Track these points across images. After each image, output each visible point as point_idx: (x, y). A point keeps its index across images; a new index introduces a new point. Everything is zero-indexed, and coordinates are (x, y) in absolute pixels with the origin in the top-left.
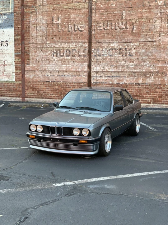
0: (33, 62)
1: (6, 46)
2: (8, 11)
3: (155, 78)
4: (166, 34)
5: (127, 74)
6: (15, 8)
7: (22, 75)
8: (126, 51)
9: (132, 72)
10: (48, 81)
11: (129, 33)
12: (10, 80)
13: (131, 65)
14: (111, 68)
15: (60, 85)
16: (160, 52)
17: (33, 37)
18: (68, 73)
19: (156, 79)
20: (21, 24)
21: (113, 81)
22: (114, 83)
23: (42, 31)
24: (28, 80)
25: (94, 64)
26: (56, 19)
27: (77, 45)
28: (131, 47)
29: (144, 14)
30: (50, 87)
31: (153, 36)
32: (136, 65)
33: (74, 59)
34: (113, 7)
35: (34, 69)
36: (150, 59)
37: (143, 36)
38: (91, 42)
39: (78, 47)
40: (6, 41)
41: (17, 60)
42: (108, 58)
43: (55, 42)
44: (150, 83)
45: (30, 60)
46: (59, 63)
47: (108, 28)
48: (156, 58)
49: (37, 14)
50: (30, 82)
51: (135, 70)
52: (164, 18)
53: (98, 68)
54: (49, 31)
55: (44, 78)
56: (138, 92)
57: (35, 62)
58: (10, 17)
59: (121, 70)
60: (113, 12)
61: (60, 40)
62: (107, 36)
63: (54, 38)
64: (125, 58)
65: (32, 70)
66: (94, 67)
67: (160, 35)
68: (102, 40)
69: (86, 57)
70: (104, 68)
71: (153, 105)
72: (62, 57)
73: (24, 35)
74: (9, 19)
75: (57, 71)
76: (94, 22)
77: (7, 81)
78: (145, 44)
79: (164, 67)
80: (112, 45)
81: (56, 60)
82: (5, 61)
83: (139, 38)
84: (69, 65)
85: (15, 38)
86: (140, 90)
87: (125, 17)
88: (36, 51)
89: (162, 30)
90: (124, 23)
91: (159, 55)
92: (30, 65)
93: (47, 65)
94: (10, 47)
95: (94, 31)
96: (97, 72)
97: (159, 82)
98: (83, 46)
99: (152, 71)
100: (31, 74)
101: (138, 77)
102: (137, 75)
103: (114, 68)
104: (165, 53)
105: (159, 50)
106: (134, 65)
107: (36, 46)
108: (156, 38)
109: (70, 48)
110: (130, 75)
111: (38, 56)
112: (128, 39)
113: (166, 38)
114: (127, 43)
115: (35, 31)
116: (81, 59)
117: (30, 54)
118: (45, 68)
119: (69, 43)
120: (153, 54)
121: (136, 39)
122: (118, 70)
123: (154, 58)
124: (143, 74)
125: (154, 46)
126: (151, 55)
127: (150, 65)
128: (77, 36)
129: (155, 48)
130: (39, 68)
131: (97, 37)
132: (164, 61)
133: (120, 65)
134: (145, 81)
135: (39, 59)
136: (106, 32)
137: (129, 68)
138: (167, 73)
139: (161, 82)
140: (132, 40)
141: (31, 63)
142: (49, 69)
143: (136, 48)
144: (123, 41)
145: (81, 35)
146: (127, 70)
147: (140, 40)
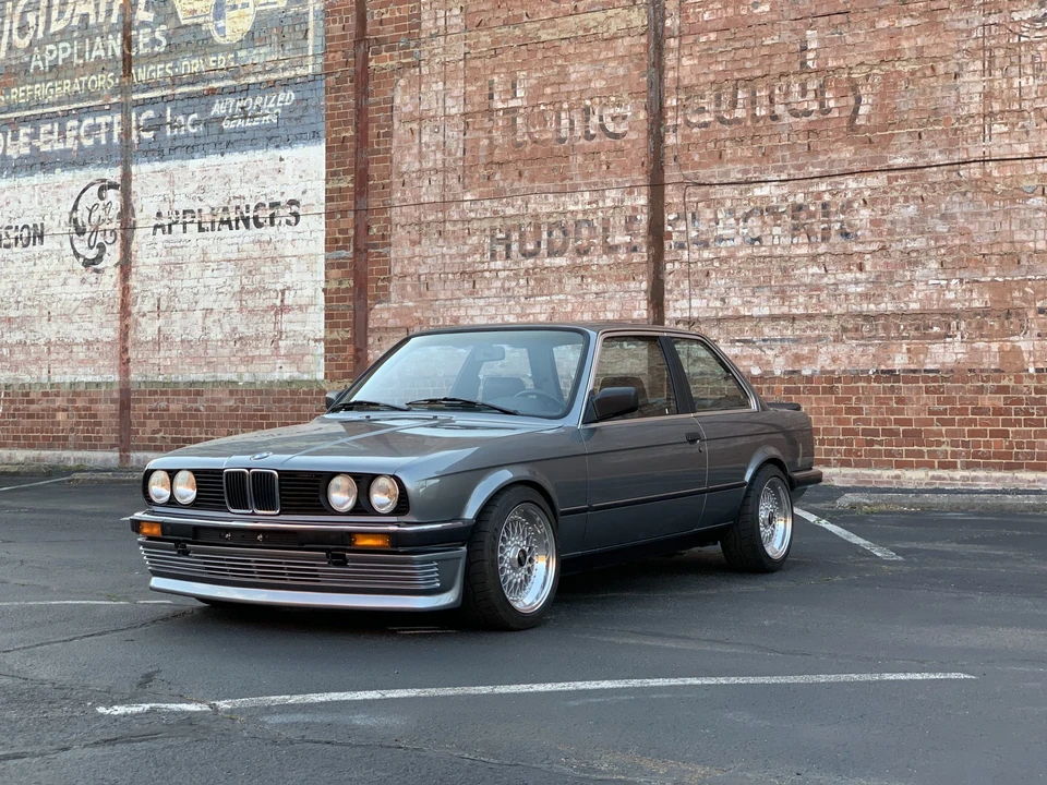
0: (403, 287)
1: (288, 222)
2: (300, 71)
3: (971, 340)
4: (1014, 125)
5: (834, 324)
6: (332, 54)
7: (357, 350)
8: (827, 214)
9: (860, 315)
11: (838, 130)
12: (306, 377)
13: (852, 283)
14: (755, 300)
16: (990, 214)
19: (975, 345)
20: (356, 124)
21: (768, 363)
22: (772, 372)
23: (443, 147)
25: (678, 284)
26: (507, 91)
27: (596, 202)
28: (850, 195)
29: (908, 38)
31: (954, 138)
32: (876, 282)
33: (586, 267)
34: (758, 16)
35: (408, 322)
36: (943, 251)
37: (905, 139)
38: (662, 185)
39: (604, 210)
40: (292, 203)
41: (334, 285)
42: (741, 254)
43: (498, 195)
44: (949, 366)
45: (389, 280)
46: (517, 289)
47: (740, 113)
48: (972, 244)
49: (423, 72)
51: (872, 306)
52: (1002, 52)
53: (696, 303)
54: (476, 146)
56: (891, 411)
57: (414, 287)
58: (308, 94)
59: (806, 308)
60: (759, 41)
61: (524, 184)
62: (735, 152)
63: (494, 174)
64: (822, 248)
65: (399, 324)
66: (677, 300)
67: (985, 133)
68: (713, 172)
69: (641, 256)
70: (723, 300)
71: (966, 473)
72: (532, 260)
73: (366, 170)
74: (304, 104)
76: (672, 94)
77: (290, 383)
78: (914, 178)
79: (1013, 284)
80: (758, 191)
81: (502, 274)
82: (283, 292)
83: (885, 154)
84: (562, 297)
85: (329, 187)
86: (900, 401)
87: (817, 57)
88: (415, 236)
89: (996, 107)
90: (812, 86)
91: (987, 228)
92: (389, 301)
93: (465, 301)
94: (306, 228)
95: (675, 131)
96: (691, 322)
97: (991, 362)
98: (628, 203)
99: (953, 305)
101: (888, 338)
102: (880, 327)
103: (769, 300)
104: (1014, 215)
105: (985, 203)
106: (867, 279)
107: (417, 214)
108: (966, 146)
109: (569, 215)
110: (850, 330)
111: (424, 263)
112: (834, 161)
113: (1017, 146)
114: (829, 180)
115: (412, 152)
116: (618, 265)
117: (389, 252)
118: (455, 314)
119: (563, 192)
120: (956, 223)
121: (872, 158)
122: (790, 307)
123: (962, 245)
124: (911, 325)
125: (958, 184)
126: (945, 230)
127: (943, 277)
128: (599, 158)
129: (965, 194)
130: (429, 314)
131: (688, 159)
132: (1011, 254)
133: (798, 286)
134: (922, 356)
135: (429, 273)
136: (728, 133)
137: (843, 297)
138: (1031, 314)
139: (1002, 358)
140: (855, 161)
141: (393, 296)
142: (473, 316)
143: (874, 201)
144: (811, 169)
145: (614, 154)
146: (835, 306)
147: (891, 162)
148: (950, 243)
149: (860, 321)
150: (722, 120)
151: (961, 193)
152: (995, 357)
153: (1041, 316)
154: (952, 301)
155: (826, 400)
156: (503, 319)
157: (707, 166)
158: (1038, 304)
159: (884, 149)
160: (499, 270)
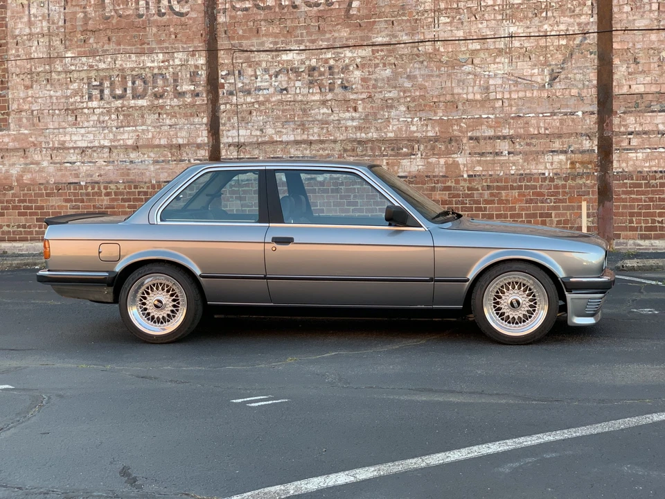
0: (20, 119)
3: (427, 157)
4: (453, 18)
9: (355, 140)
10: (76, 180)
11: (338, 17)
13: (350, 119)
14: (284, 130)
15: (116, 194)
16: (439, 76)
17: (19, 38)
18: (144, 154)
19: (430, 160)
23: (48, 17)
24: (4, 181)
25: (229, 119)
27: (168, 61)
28: (347, 61)
30: (82, 201)
31: (415, 25)
32: (366, 119)
33: (162, 107)
35: (25, 145)
36: (408, 99)
37: (383, 25)
38: (217, 50)
39: (174, 67)
42: (274, 99)
43: (93, 54)
44: (414, 174)
45: (8, 114)
46: (109, 122)
47: (270, 3)
48: (427, 95)
50: (11, 188)
51: (363, 135)
53: (242, 132)
54: (74, 18)
55: (60, 173)
57: (28, 119)
59: (319, 136)
61: (111, 47)
62: (268, 29)
63: (90, 38)
64: (330, 96)
65: (17, 146)
66: (229, 131)
67: (435, 23)
68: (253, 43)
69: (203, 100)
70: (261, 130)
72: (120, 101)
75: (104, 147)
78: (388, 50)
79: (454, 122)
80: (285, 57)
81: (98, 111)
83: (370, 35)
84: (144, 127)
88: (28, 82)
89: (442, 6)
91: (437, 85)
92: (9, 129)
93: (69, 130)
95: (224, 13)
96: (239, 146)
97: (440, 171)
98: (191, 62)
99: (415, 135)
100: (14, 160)
101: (374, 156)
102: (368, 149)
103: (293, 131)
104: (453, 77)
105: (435, 69)
106: (359, 117)
107: (29, 66)
108: (423, 31)
109: (147, 70)
110: (349, 151)
111: (36, 102)
112: (336, 38)
113: (455, 32)
114: (333, 51)
115: (23, 20)
116: (185, 105)
117: (8, 94)
118: (62, 139)
119: (142, 53)
120: (417, 81)
121: (361, 37)
122: (308, 135)
123: (420, 96)
124: (388, 147)
125: (418, 56)
126: (410, 86)
127: (409, 116)
128: (169, 30)
129: (422, 62)
130: (41, 139)
131: (234, 33)
132: (452, 102)
133: (313, 121)
134: (396, 167)
135: (40, 109)
136: (262, 16)
137: (343, 128)
138: (465, 141)
139: (446, 168)
140: (350, 38)
141: (12, 126)
142: (76, 141)
143: (363, 66)
144: (321, 43)
145: (180, 27)
146: (338, 135)
147: (374, 40)
148: (413, 94)
149: (355, 144)
150: (258, 7)
151: (420, 62)
152: (442, 168)
153: (471, 141)
154: (415, 132)
155: (333, 197)
156: (99, 143)
157: (248, 38)
158: (469, 134)
159: (369, 31)
160: (95, 108)
